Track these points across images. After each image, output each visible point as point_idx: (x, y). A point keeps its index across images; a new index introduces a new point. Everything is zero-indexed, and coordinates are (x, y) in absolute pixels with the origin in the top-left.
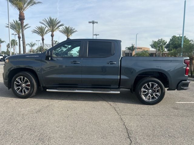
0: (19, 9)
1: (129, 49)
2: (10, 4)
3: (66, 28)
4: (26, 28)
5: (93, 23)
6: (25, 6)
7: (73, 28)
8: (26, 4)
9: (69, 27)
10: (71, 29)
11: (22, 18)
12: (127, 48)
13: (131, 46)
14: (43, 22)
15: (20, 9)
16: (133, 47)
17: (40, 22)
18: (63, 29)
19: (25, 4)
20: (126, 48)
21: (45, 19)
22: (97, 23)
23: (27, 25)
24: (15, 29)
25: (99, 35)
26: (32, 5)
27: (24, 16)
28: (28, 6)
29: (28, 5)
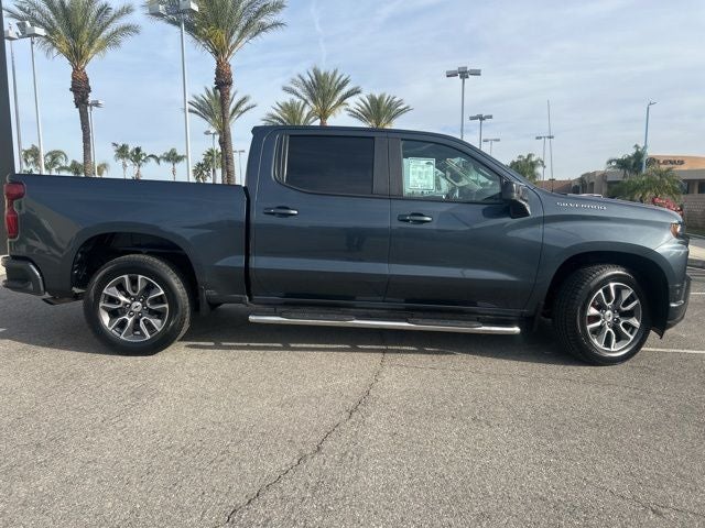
0: (216, 53)
1: (622, 164)
2: (188, 37)
3: (372, 99)
4: (242, 112)
5: (464, 74)
6: (234, 39)
7: (396, 100)
8: (237, 33)
9: (382, 98)
10: (390, 104)
11: (223, 81)
12: (614, 164)
13: (631, 152)
14: (294, 87)
15: (219, 52)
16: (638, 156)
17: (285, 89)
18: (363, 105)
19: (232, 34)
20: (610, 162)
21: (300, 76)
22: (477, 73)
23: (244, 100)
24: (211, 116)
25: (491, 117)
26: (256, 34)
27: (230, 74)
28: (244, 40)
29: (241, 36)
